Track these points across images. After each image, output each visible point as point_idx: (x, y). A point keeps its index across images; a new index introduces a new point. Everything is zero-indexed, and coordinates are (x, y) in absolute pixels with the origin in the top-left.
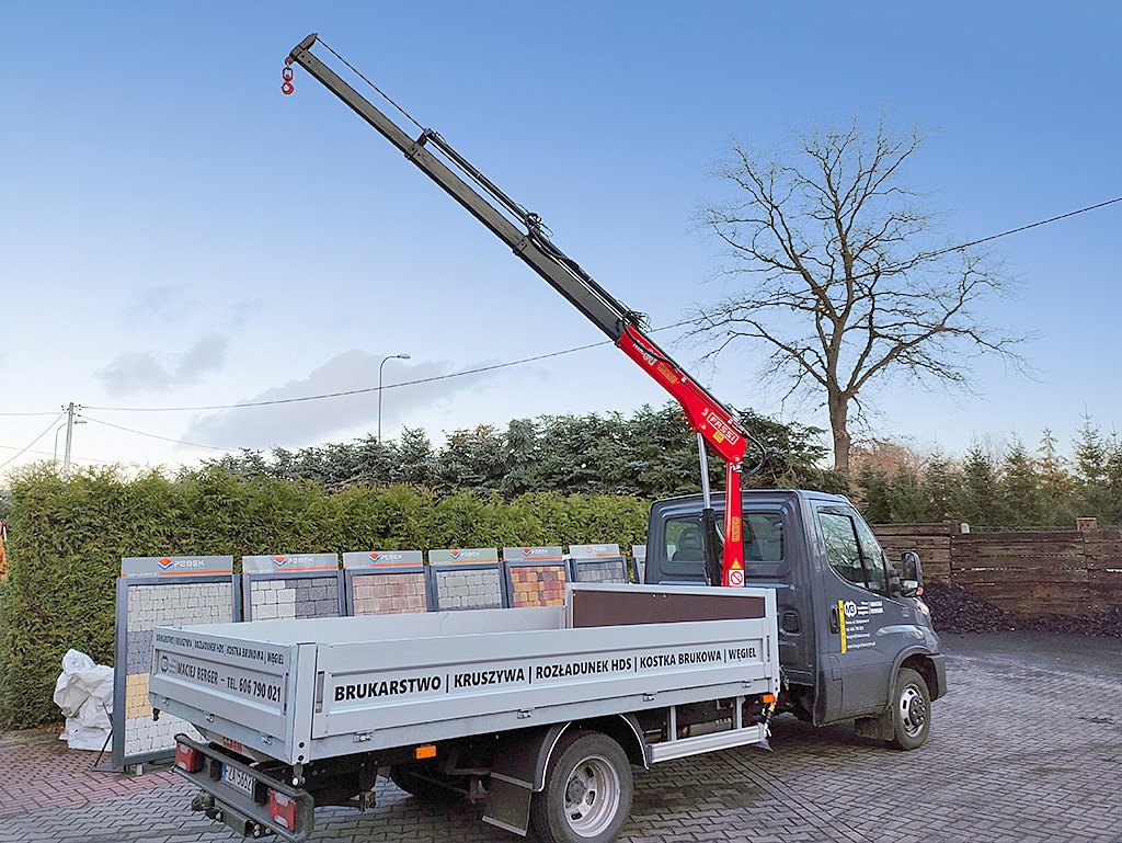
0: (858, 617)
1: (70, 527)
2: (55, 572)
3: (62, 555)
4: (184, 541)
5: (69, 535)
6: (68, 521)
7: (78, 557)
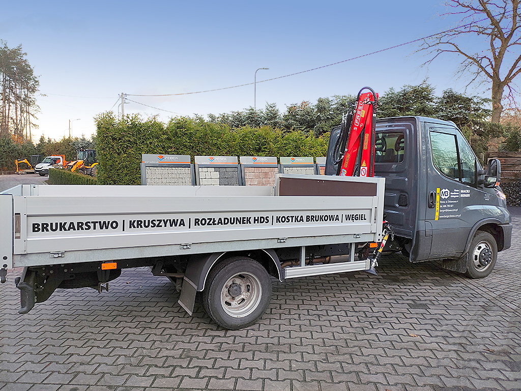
0: (449, 198)
1: (121, 142)
2: (117, 161)
3: (119, 154)
4: (169, 150)
5: (121, 145)
6: (120, 139)
7: (125, 155)
